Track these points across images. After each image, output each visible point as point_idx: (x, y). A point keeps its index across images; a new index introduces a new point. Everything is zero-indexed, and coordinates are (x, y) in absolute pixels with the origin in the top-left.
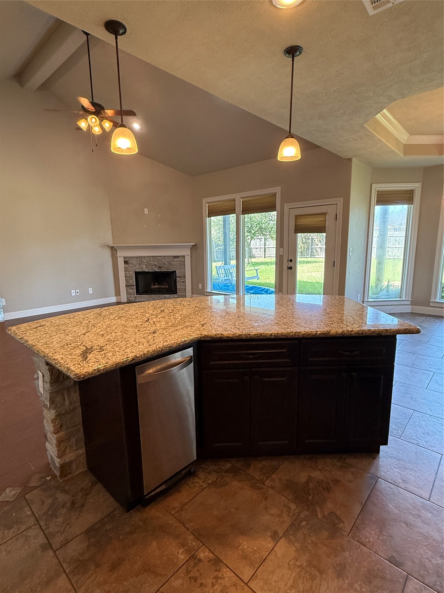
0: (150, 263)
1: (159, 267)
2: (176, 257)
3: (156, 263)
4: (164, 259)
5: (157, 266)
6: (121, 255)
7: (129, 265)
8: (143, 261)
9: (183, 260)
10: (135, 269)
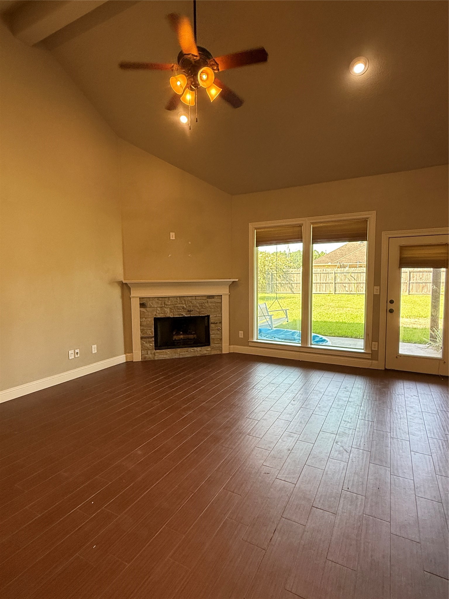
0: (177, 305)
1: (188, 311)
2: (211, 297)
3: (184, 306)
4: (196, 299)
5: (186, 309)
6: (136, 294)
7: (148, 309)
8: (167, 303)
9: (220, 301)
10: (156, 315)
